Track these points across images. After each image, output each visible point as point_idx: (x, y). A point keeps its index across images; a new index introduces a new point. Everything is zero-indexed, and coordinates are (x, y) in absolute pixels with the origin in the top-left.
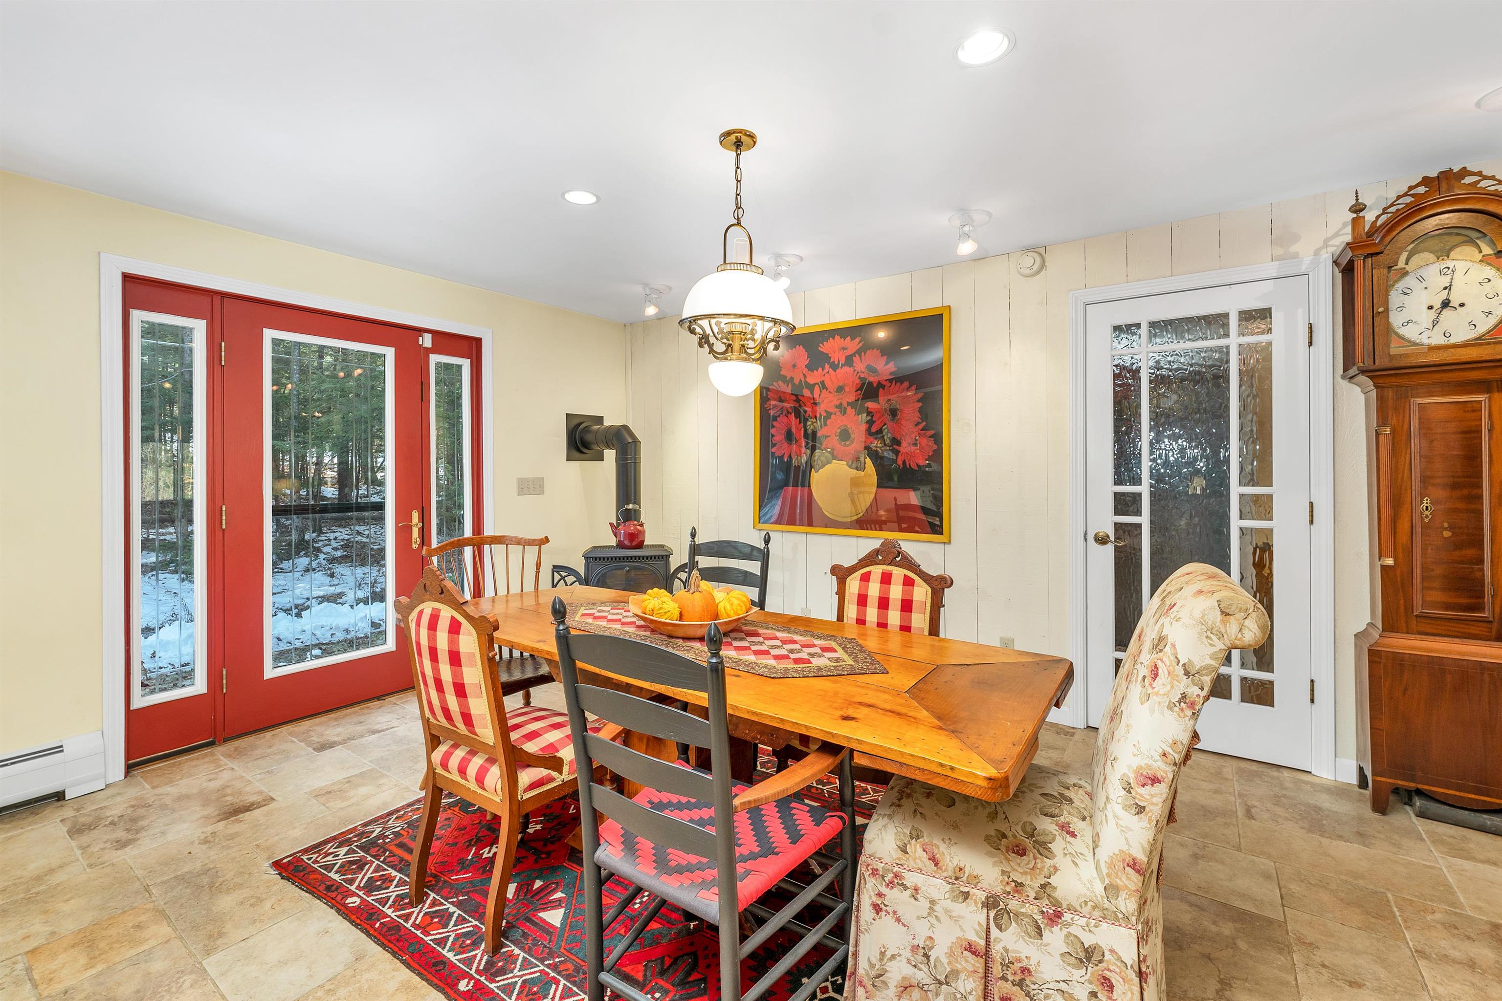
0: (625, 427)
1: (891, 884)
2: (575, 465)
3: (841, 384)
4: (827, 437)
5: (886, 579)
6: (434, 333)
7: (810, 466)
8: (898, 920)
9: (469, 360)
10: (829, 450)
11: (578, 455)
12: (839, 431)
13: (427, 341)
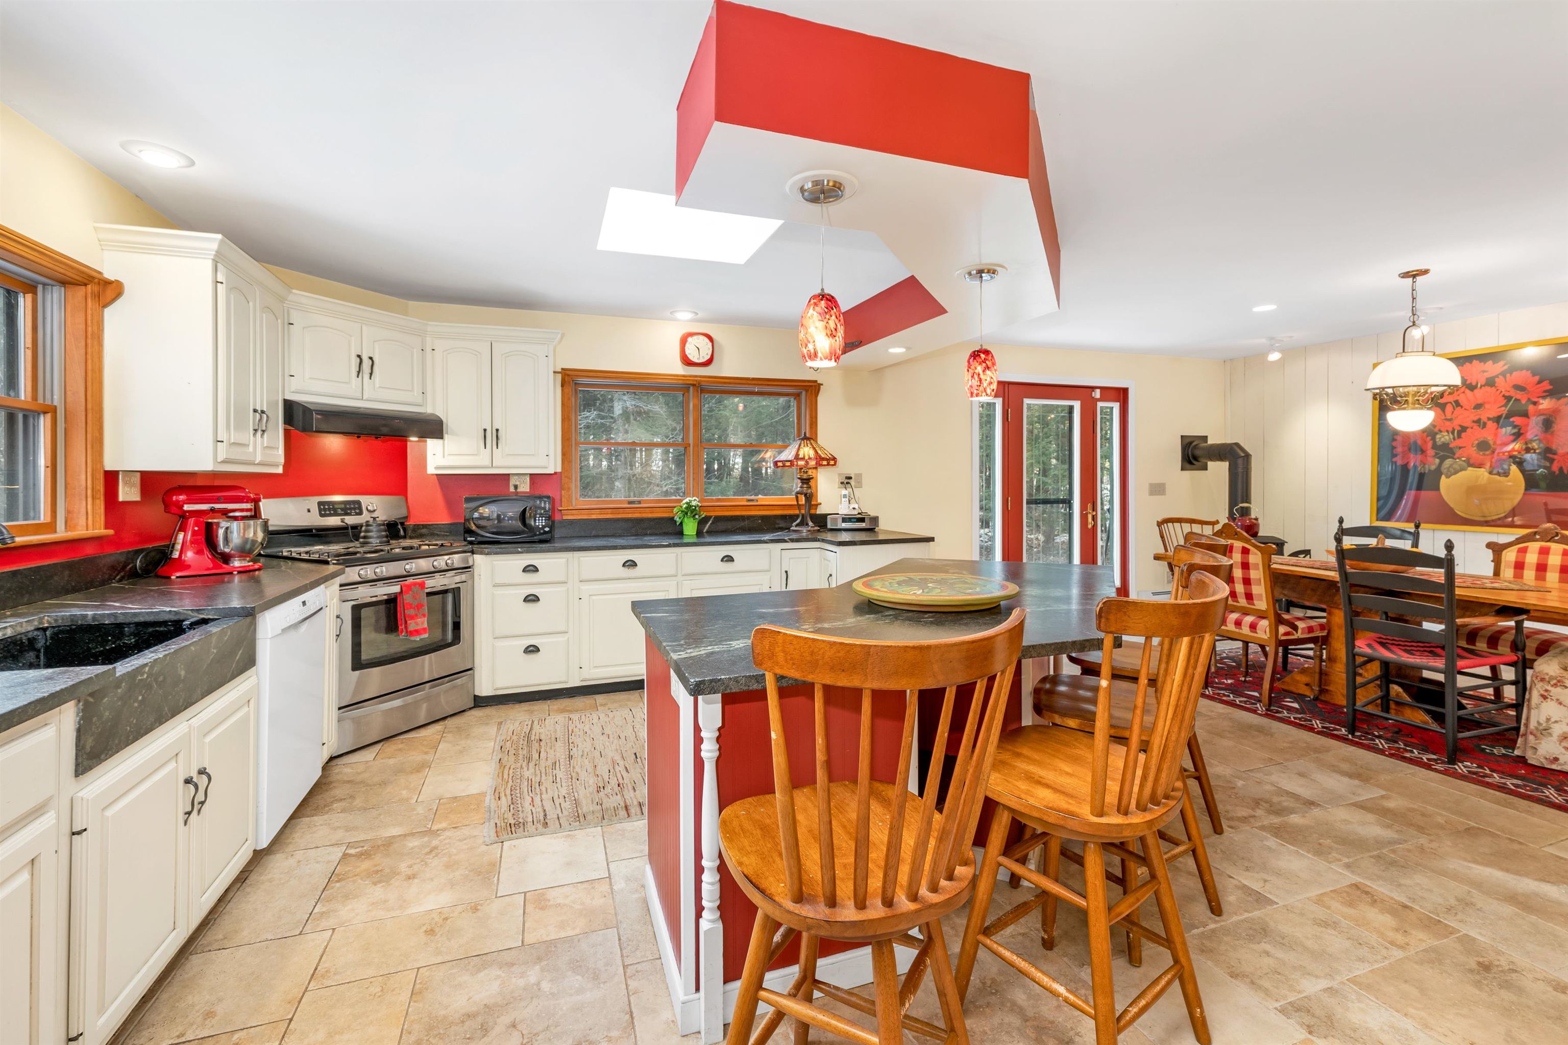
0: (1237, 444)
1: (1555, 685)
2: (1187, 474)
3: (1480, 402)
4: (1460, 448)
5: (1544, 552)
6: (1101, 388)
7: (1438, 473)
8: (1560, 703)
9: (1118, 404)
10: (1463, 459)
11: (1188, 466)
12: (1476, 442)
13: (1097, 394)
